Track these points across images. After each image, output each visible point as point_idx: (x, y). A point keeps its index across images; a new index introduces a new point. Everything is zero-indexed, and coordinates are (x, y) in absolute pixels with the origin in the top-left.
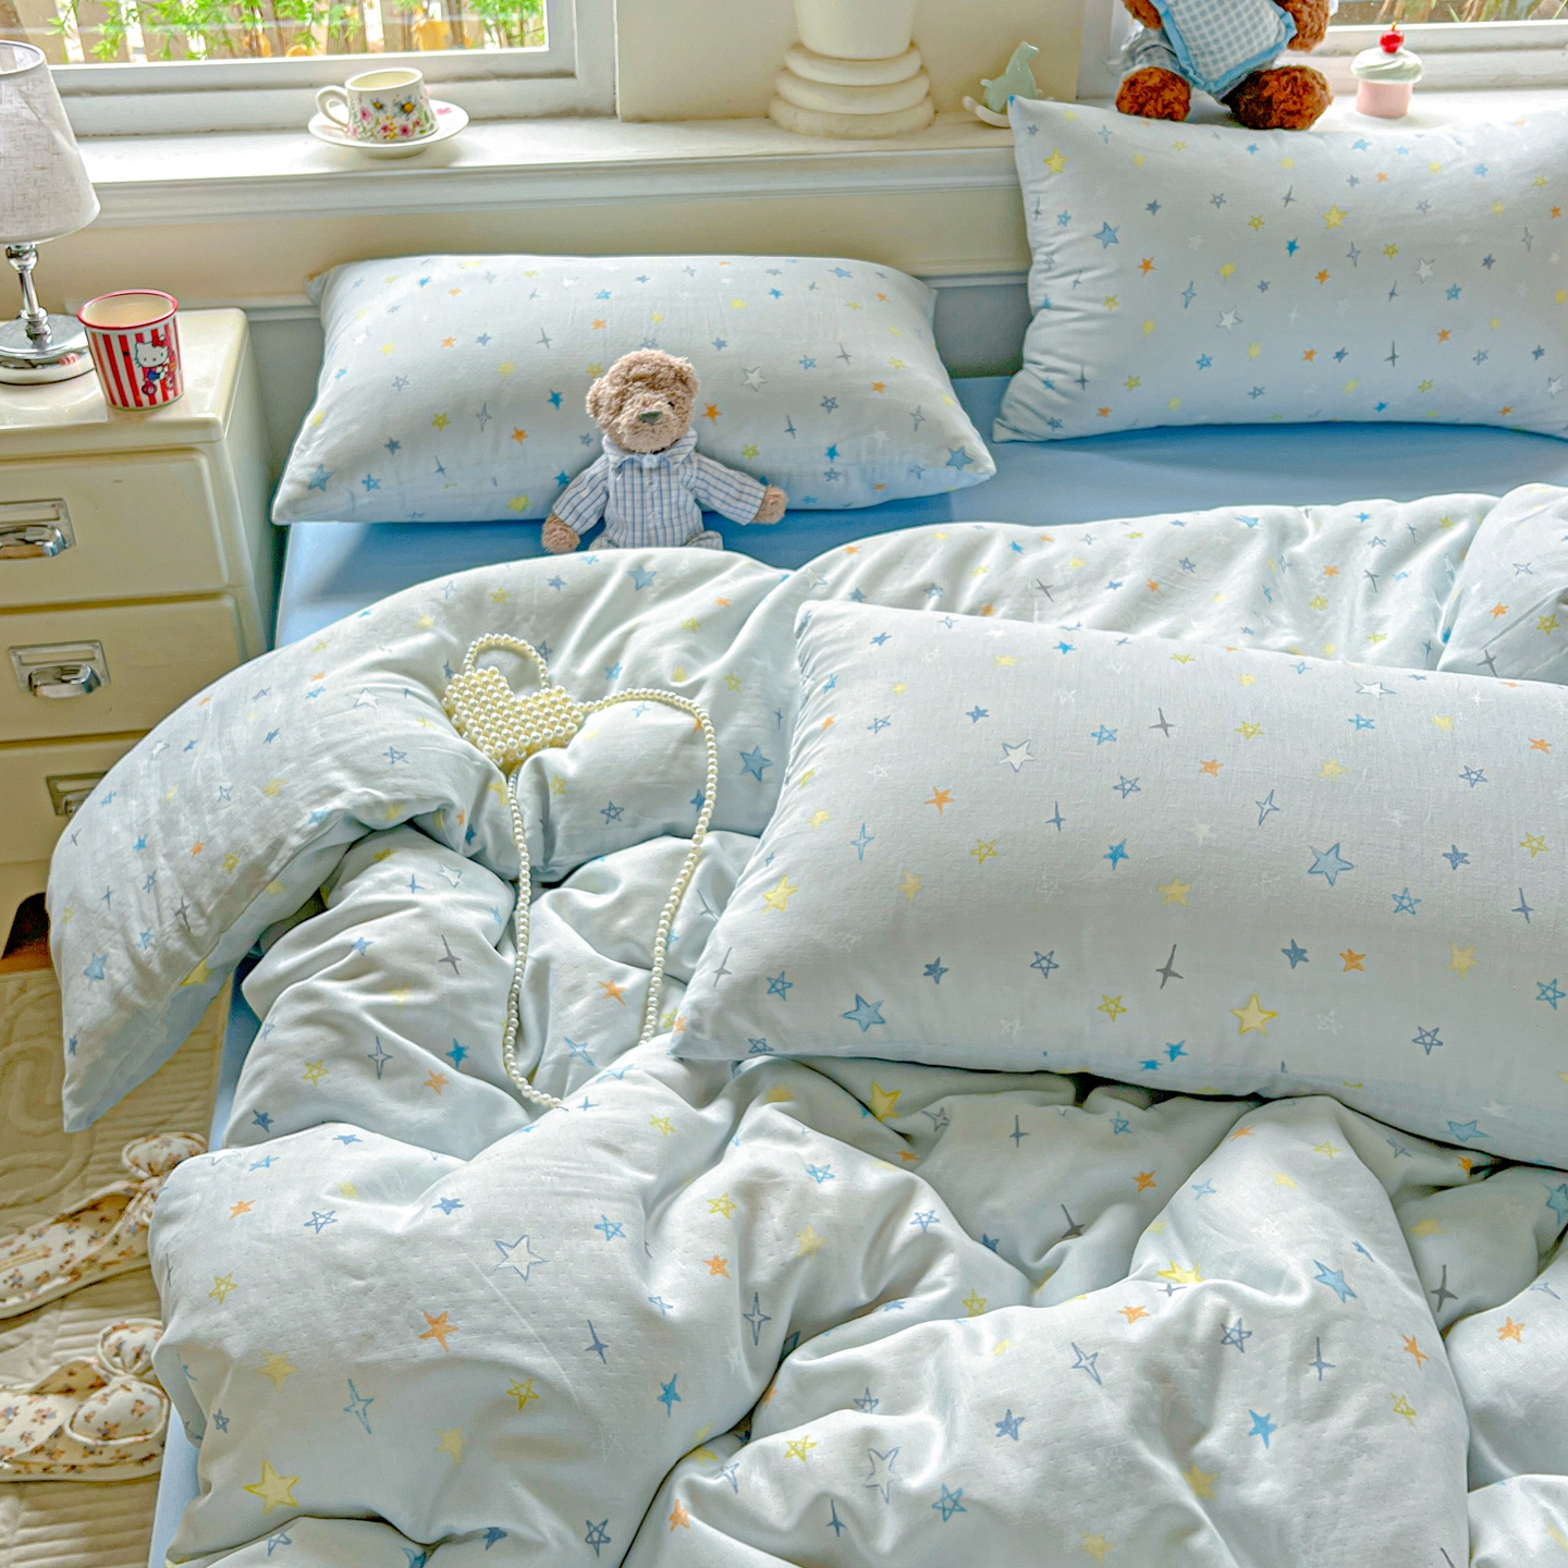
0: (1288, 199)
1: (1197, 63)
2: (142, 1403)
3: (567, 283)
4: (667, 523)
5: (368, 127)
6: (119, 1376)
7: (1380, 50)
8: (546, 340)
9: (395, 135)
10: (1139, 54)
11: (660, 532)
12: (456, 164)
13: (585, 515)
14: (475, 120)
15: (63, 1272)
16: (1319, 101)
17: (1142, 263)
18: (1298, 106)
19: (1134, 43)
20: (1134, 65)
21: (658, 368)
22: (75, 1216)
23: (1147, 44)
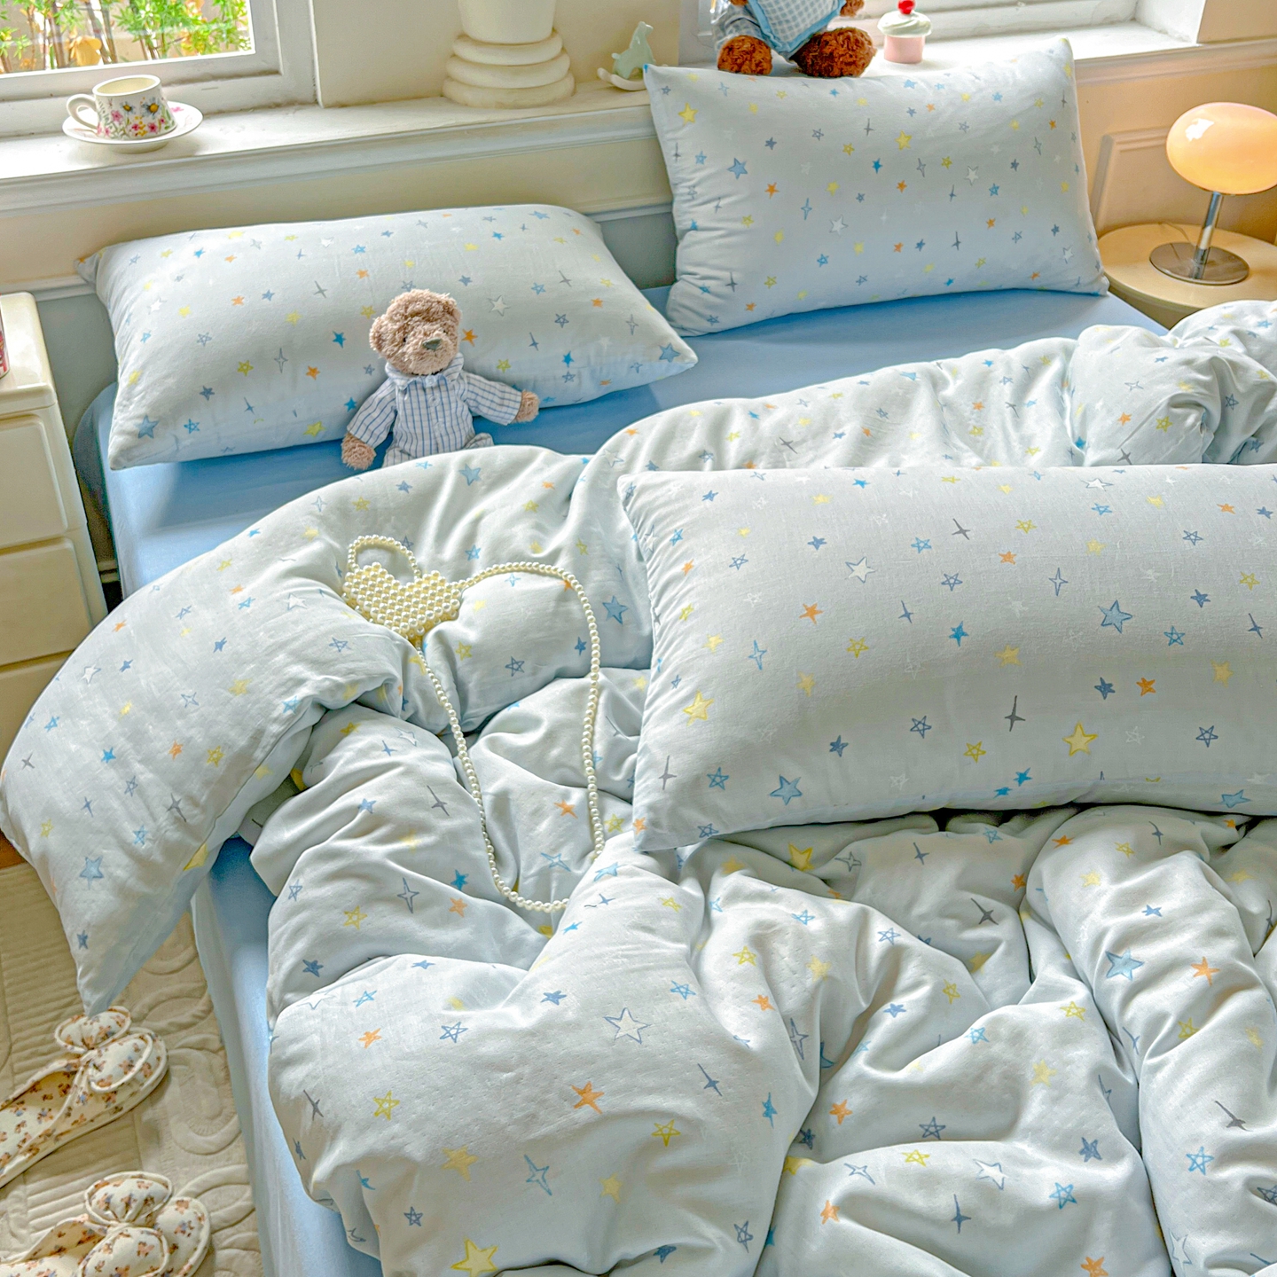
0: (868, 129)
1: (776, 30)
2: (144, 1244)
3: (325, 243)
4: (449, 430)
5: (119, 127)
6: (114, 1226)
7: (898, 12)
8: (321, 291)
9: (145, 132)
10: (727, 26)
11: (445, 438)
12: (201, 153)
13: (377, 432)
14: (208, 115)
15: (21, 1150)
16: (867, 54)
17: (768, 188)
18: (854, 59)
19: (723, 17)
20: (725, 35)
21: (430, 304)
22: (18, 1101)
23: (734, 18)
